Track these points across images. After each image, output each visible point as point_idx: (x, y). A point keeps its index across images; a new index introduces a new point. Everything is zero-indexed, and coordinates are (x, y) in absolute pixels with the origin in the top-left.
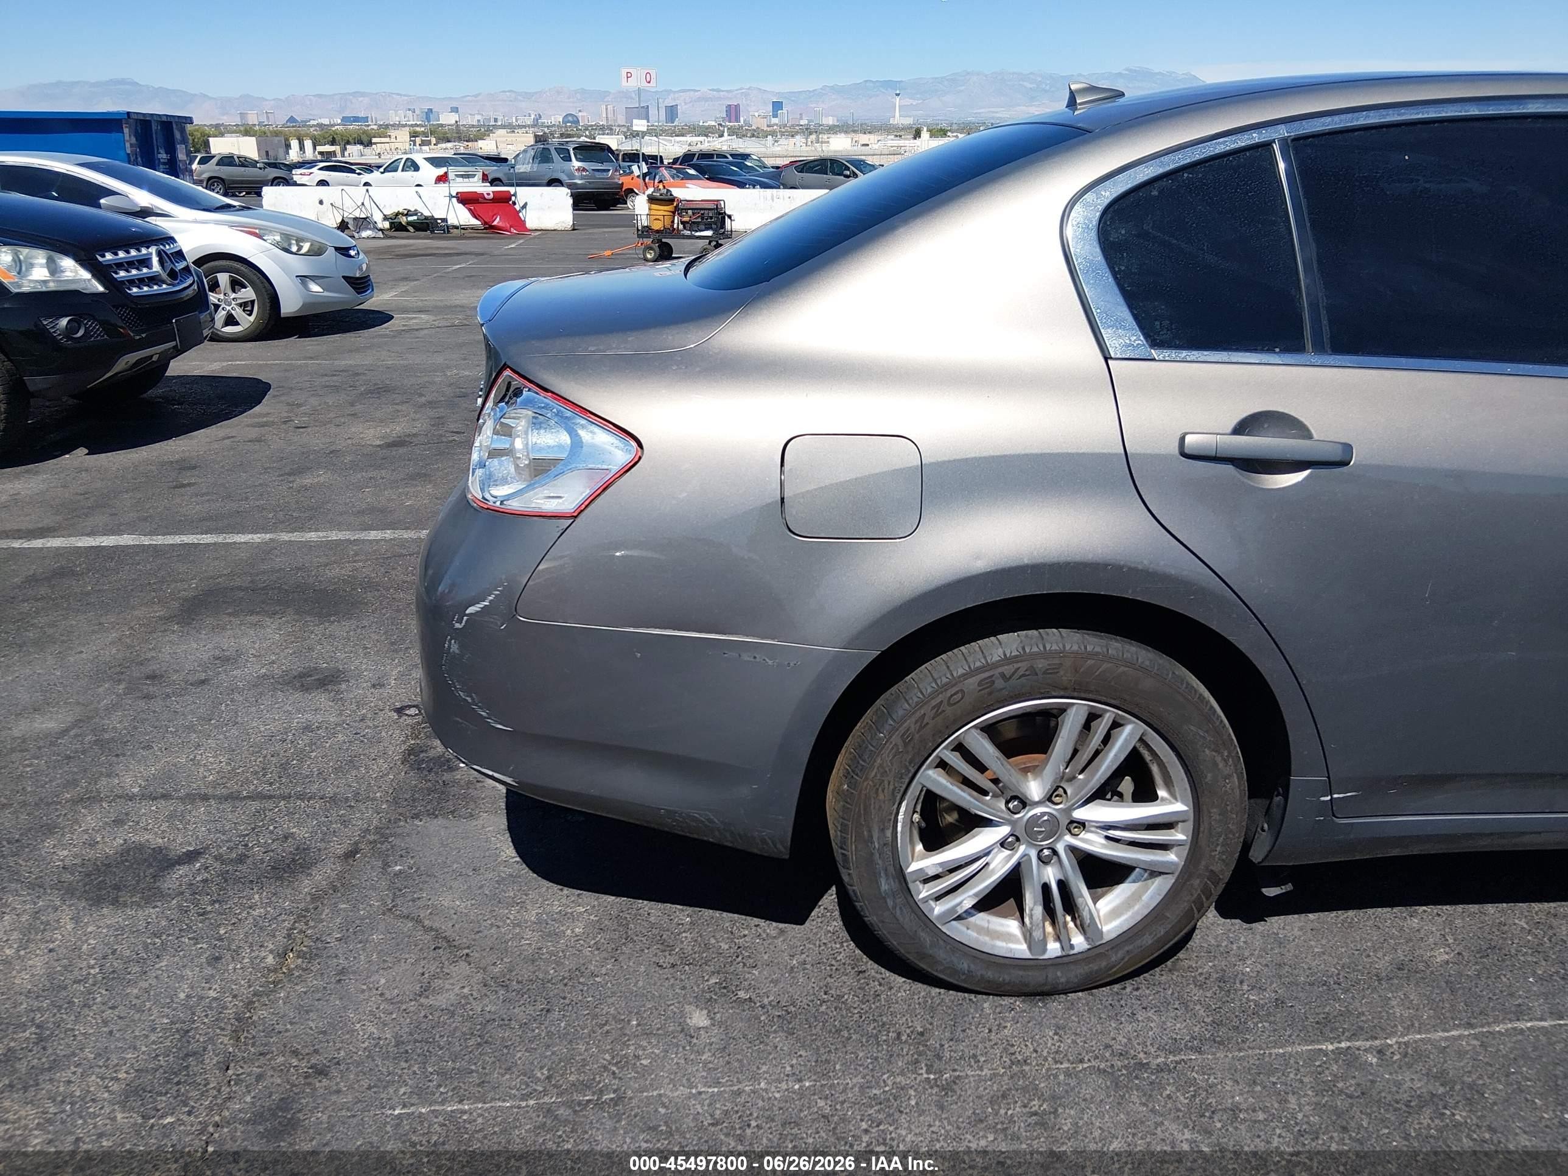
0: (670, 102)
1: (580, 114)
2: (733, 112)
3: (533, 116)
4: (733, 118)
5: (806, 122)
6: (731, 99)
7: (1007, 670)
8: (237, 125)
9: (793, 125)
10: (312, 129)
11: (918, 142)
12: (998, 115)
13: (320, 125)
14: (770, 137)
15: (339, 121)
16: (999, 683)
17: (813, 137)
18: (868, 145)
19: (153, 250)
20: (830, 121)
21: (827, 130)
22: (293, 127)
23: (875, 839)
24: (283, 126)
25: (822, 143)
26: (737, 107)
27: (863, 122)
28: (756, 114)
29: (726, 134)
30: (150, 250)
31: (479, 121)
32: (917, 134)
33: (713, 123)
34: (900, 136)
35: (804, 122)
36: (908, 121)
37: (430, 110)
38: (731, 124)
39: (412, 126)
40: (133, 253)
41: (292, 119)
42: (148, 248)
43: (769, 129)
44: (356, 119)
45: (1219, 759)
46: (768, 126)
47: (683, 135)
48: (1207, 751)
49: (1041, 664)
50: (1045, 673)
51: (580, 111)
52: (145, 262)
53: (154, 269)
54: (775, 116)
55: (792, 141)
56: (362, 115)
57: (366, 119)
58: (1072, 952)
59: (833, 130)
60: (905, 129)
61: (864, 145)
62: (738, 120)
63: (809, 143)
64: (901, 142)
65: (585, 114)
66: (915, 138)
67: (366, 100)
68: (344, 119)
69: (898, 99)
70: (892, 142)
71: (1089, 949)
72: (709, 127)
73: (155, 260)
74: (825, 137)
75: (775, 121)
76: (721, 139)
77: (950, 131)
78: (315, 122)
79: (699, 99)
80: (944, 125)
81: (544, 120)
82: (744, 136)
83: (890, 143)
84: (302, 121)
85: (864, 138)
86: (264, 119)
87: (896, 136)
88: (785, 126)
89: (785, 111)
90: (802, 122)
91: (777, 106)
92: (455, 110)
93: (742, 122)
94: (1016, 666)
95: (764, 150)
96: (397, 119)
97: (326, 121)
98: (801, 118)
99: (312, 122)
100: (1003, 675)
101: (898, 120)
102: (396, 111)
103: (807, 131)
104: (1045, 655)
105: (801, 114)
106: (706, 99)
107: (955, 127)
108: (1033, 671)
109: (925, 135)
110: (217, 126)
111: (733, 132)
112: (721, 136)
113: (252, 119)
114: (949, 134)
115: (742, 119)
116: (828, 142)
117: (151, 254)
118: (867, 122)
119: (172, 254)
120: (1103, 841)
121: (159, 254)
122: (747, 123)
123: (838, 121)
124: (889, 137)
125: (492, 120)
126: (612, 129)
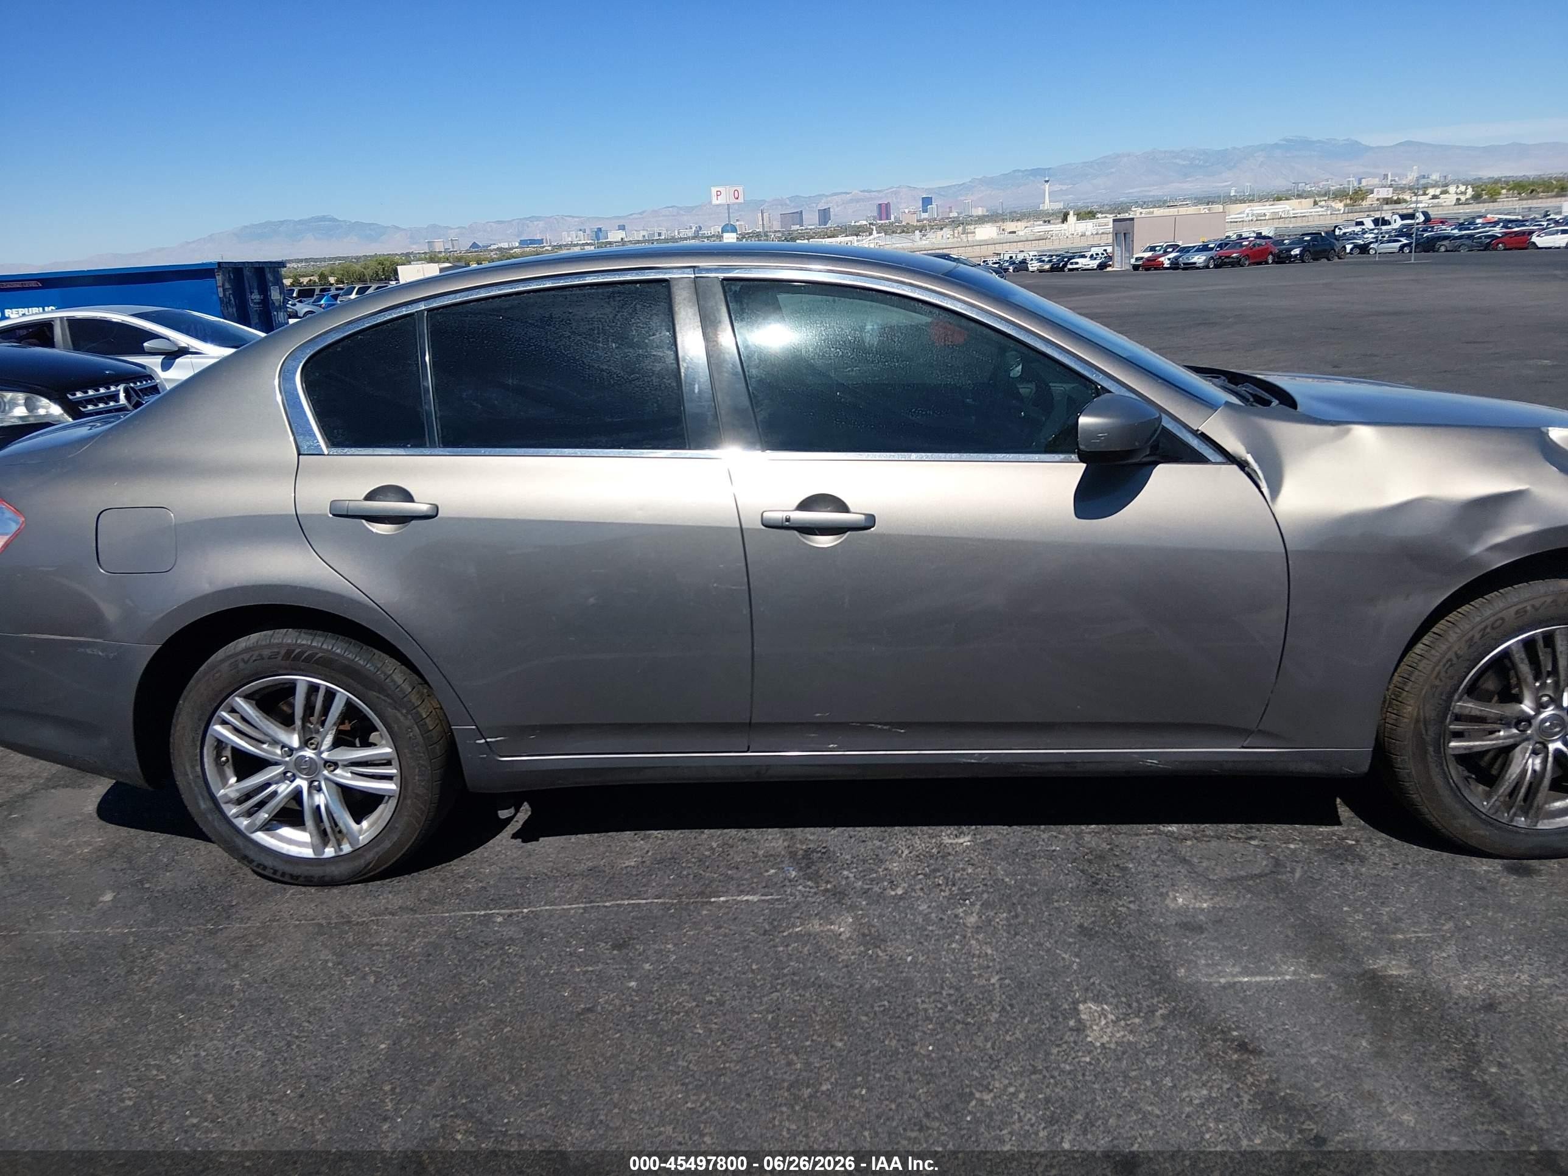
0: (822, 206)
1: (738, 223)
2: (884, 210)
3: (694, 229)
4: (884, 215)
5: (956, 215)
6: (881, 198)
7: (246, 656)
8: (425, 253)
9: (942, 219)
10: (492, 253)
11: (1065, 226)
12: (1151, 194)
13: (499, 249)
14: (917, 232)
15: (517, 245)
16: (241, 665)
17: (960, 229)
18: (1015, 232)
19: (121, 388)
20: (980, 212)
21: (976, 221)
22: (476, 252)
23: (189, 772)
24: (467, 251)
25: (968, 233)
26: (888, 205)
27: (1013, 210)
28: (907, 211)
29: (875, 232)
30: (119, 388)
31: (644, 236)
32: (1065, 219)
33: (864, 222)
34: (1049, 221)
35: (954, 214)
36: (1058, 206)
37: (600, 229)
38: (882, 222)
39: (583, 245)
40: (102, 390)
41: (474, 245)
42: (117, 386)
43: (918, 224)
44: (533, 242)
45: (399, 715)
46: (918, 221)
47: (833, 236)
48: (389, 709)
49: (266, 653)
50: (269, 658)
51: (737, 220)
52: (115, 397)
53: (121, 403)
54: (925, 211)
55: (940, 233)
56: (538, 237)
57: (541, 241)
58: (342, 853)
59: (982, 220)
60: (1054, 214)
61: (1010, 233)
62: (888, 218)
63: (956, 235)
64: (1048, 227)
65: (742, 223)
66: (1063, 222)
67: (541, 224)
68: (522, 242)
69: (1047, 186)
70: (1040, 228)
71: (353, 851)
72: (860, 226)
73: (122, 395)
74: (972, 227)
75: (925, 215)
76: (872, 237)
77: (1100, 212)
78: (495, 247)
79: (851, 201)
80: (1095, 208)
81: (704, 232)
82: (893, 232)
83: (1037, 229)
84: (484, 247)
85: (1011, 226)
86: (449, 246)
87: (1045, 222)
88: (935, 219)
89: (934, 206)
90: (951, 215)
91: (927, 201)
92: (622, 228)
93: (893, 219)
94: (251, 654)
95: (910, 245)
96: (570, 239)
97: (505, 245)
98: (951, 211)
99: (493, 247)
100: (243, 660)
101: (1047, 205)
102: (568, 232)
103: (955, 223)
104: (269, 646)
105: (950, 207)
106: (858, 201)
107: (1107, 208)
108: (261, 657)
109: (1072, 218)
110: (407, 255)
111: (882, 229)
112: (871, 234)
113: (439, 247)
114: (1099, 215)
115: (892, 217)
116: (974, 233)
117: (119, 391)
118: (1016, 210)
119: (140, 390)
120: (349, 775)
121: (126, 391)
122: (898, 220)
123: (987, 211)
124: (1038, 223)
125: (656, 235)
126: (767, 236)
